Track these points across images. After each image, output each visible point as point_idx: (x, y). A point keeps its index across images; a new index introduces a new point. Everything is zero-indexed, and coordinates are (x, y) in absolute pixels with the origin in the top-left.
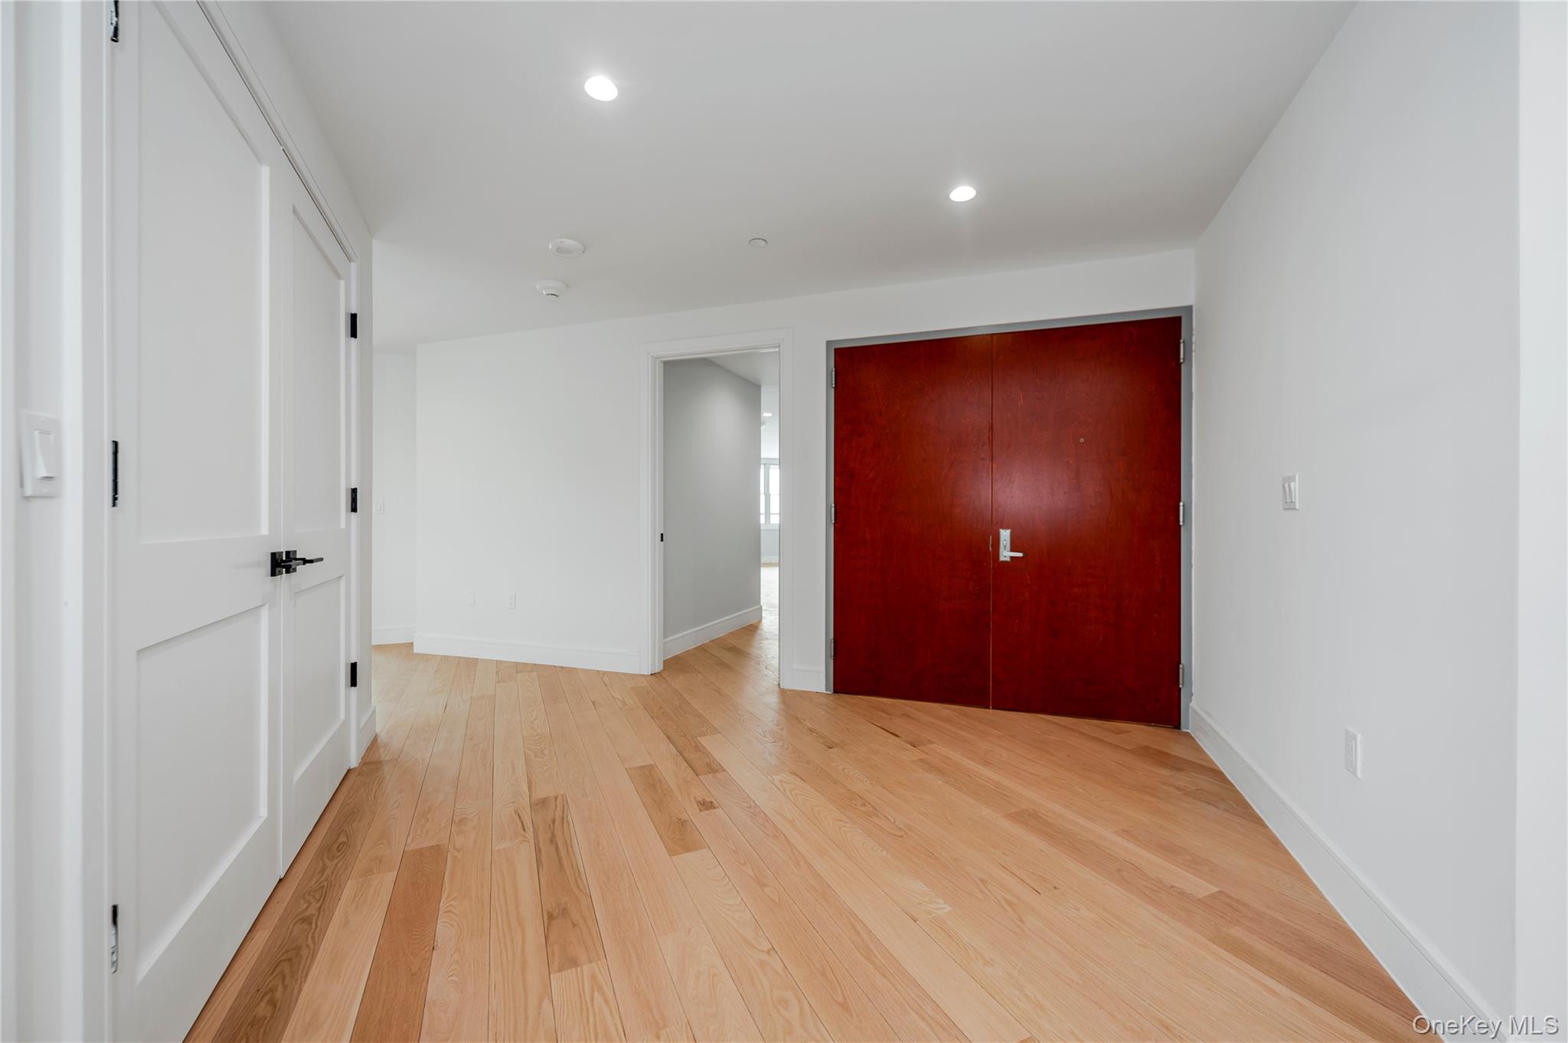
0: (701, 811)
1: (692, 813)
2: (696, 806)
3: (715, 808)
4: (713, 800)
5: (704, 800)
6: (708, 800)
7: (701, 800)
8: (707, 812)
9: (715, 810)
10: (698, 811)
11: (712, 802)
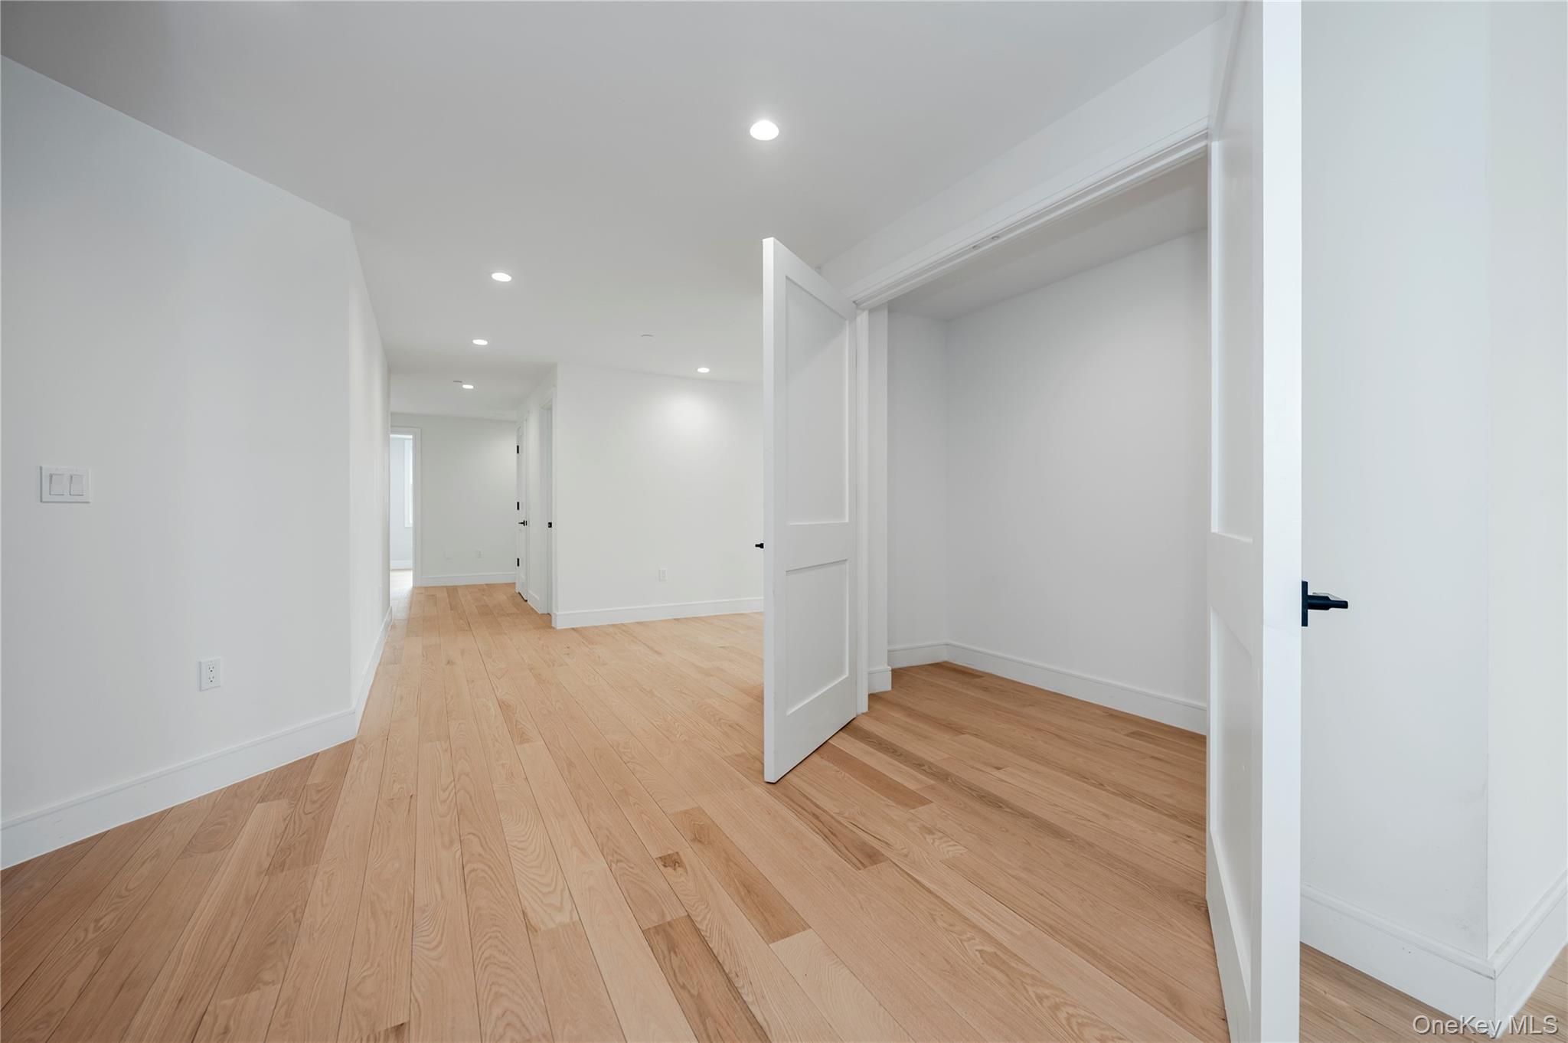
0: (677, 853)
1: (688, 853)
2: (684, 860)
3: (660, 858)
4: (662, 868)
5: (675, 869)
6: (669, 870)
7: (679, 869)
8: (670, 852)
9: (659, 856)
10: (681, 853)
11: (665, 866)
